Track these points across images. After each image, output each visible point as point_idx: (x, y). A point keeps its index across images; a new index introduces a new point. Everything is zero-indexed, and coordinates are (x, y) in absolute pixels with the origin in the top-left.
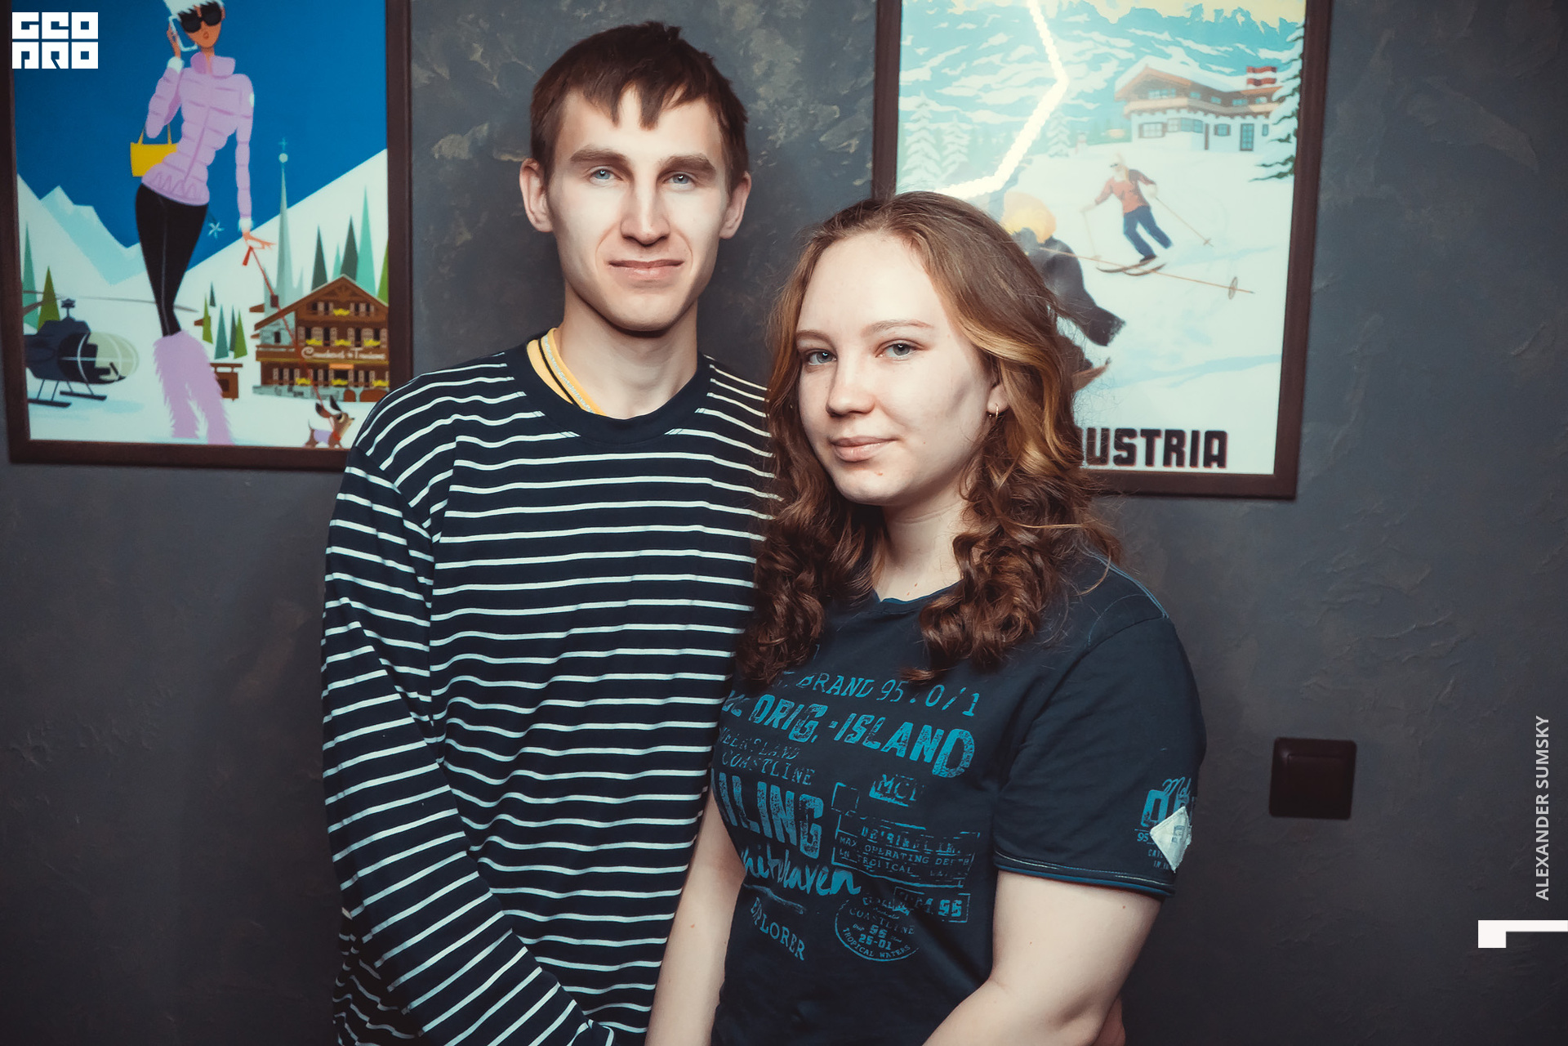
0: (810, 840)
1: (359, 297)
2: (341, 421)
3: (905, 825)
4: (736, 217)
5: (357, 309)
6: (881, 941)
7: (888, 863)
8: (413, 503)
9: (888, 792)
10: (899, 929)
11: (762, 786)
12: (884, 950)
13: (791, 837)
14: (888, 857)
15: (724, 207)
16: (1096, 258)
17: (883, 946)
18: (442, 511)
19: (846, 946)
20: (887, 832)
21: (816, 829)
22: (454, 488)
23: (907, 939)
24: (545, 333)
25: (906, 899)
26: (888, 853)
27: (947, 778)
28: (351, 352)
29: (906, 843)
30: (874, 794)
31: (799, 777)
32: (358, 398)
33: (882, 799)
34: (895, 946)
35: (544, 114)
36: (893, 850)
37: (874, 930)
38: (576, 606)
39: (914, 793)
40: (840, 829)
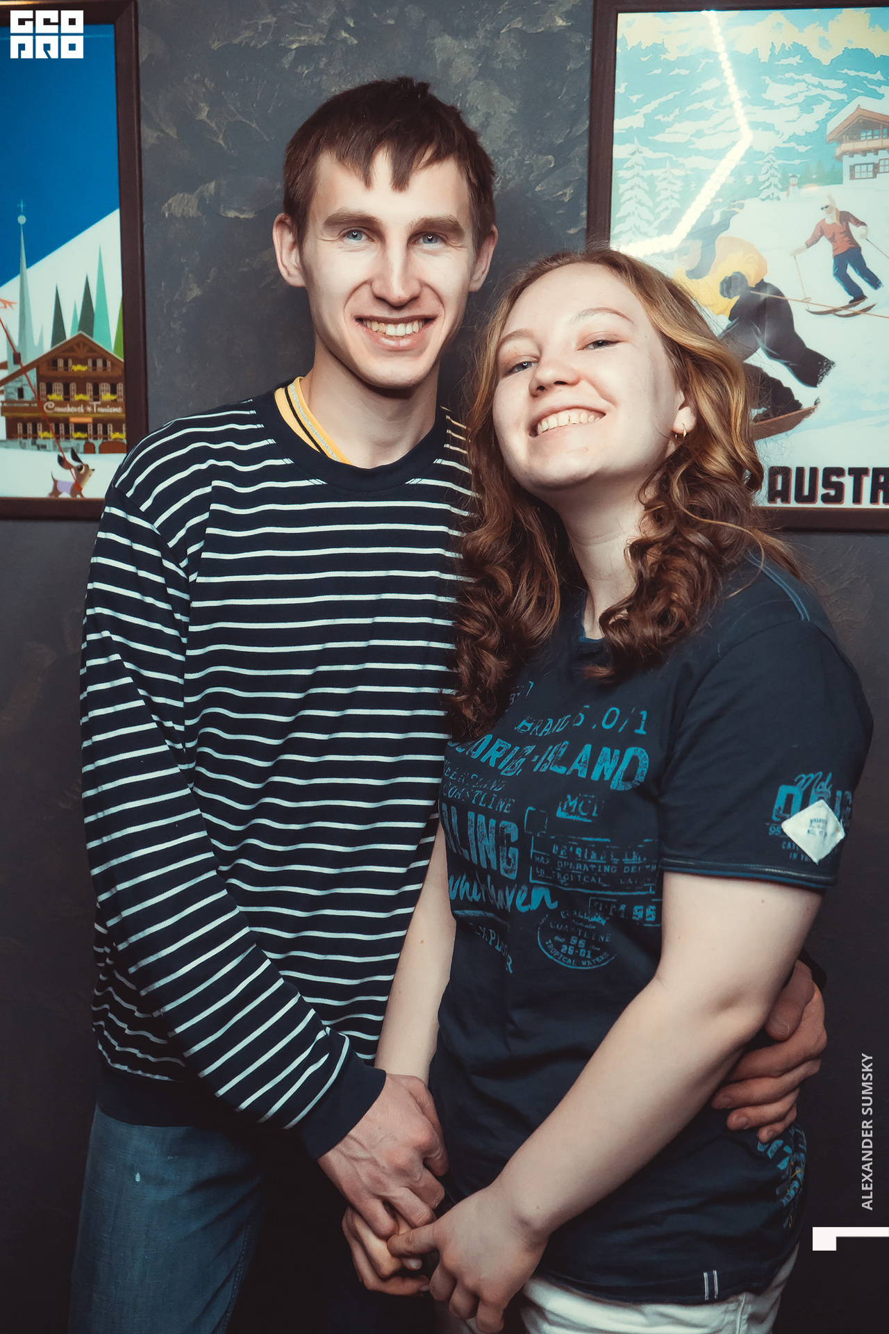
0: (509, 862)
1: (96, 353)
2: (82, 473)
3: (591, 839)
4: (483, 269)
5: (94, 364)
6: (581, 950)
7: (579, 876)
8: (171, 544)
9: (573, 810)
10: (597, 938)
11: (471, 815)
12: (585, 959)
13: (491, 861)
14: (579, 870)
15: (471, 262)
16: (806, 301)
17: (584, 955)
18: (199, 552)
19: (551, 957)
20: (575, 847)
21: (514, 852)
22: (210, 531)
23: (604, 946)
24: (291, 382)
25: (601, 909)
26: (579, 866)
27: (624, 791)
28: (90, 406)
29: (594, 855)
30: (560, 814)
31: (501, 807)
32: (97, 450)
33: (569, 817)
34: (595, 954)
35: (297, 175)
36: (582, 863)
37: (574, 940)
38: (322, 645)
39: (595, 809)
40: (534, 849)
